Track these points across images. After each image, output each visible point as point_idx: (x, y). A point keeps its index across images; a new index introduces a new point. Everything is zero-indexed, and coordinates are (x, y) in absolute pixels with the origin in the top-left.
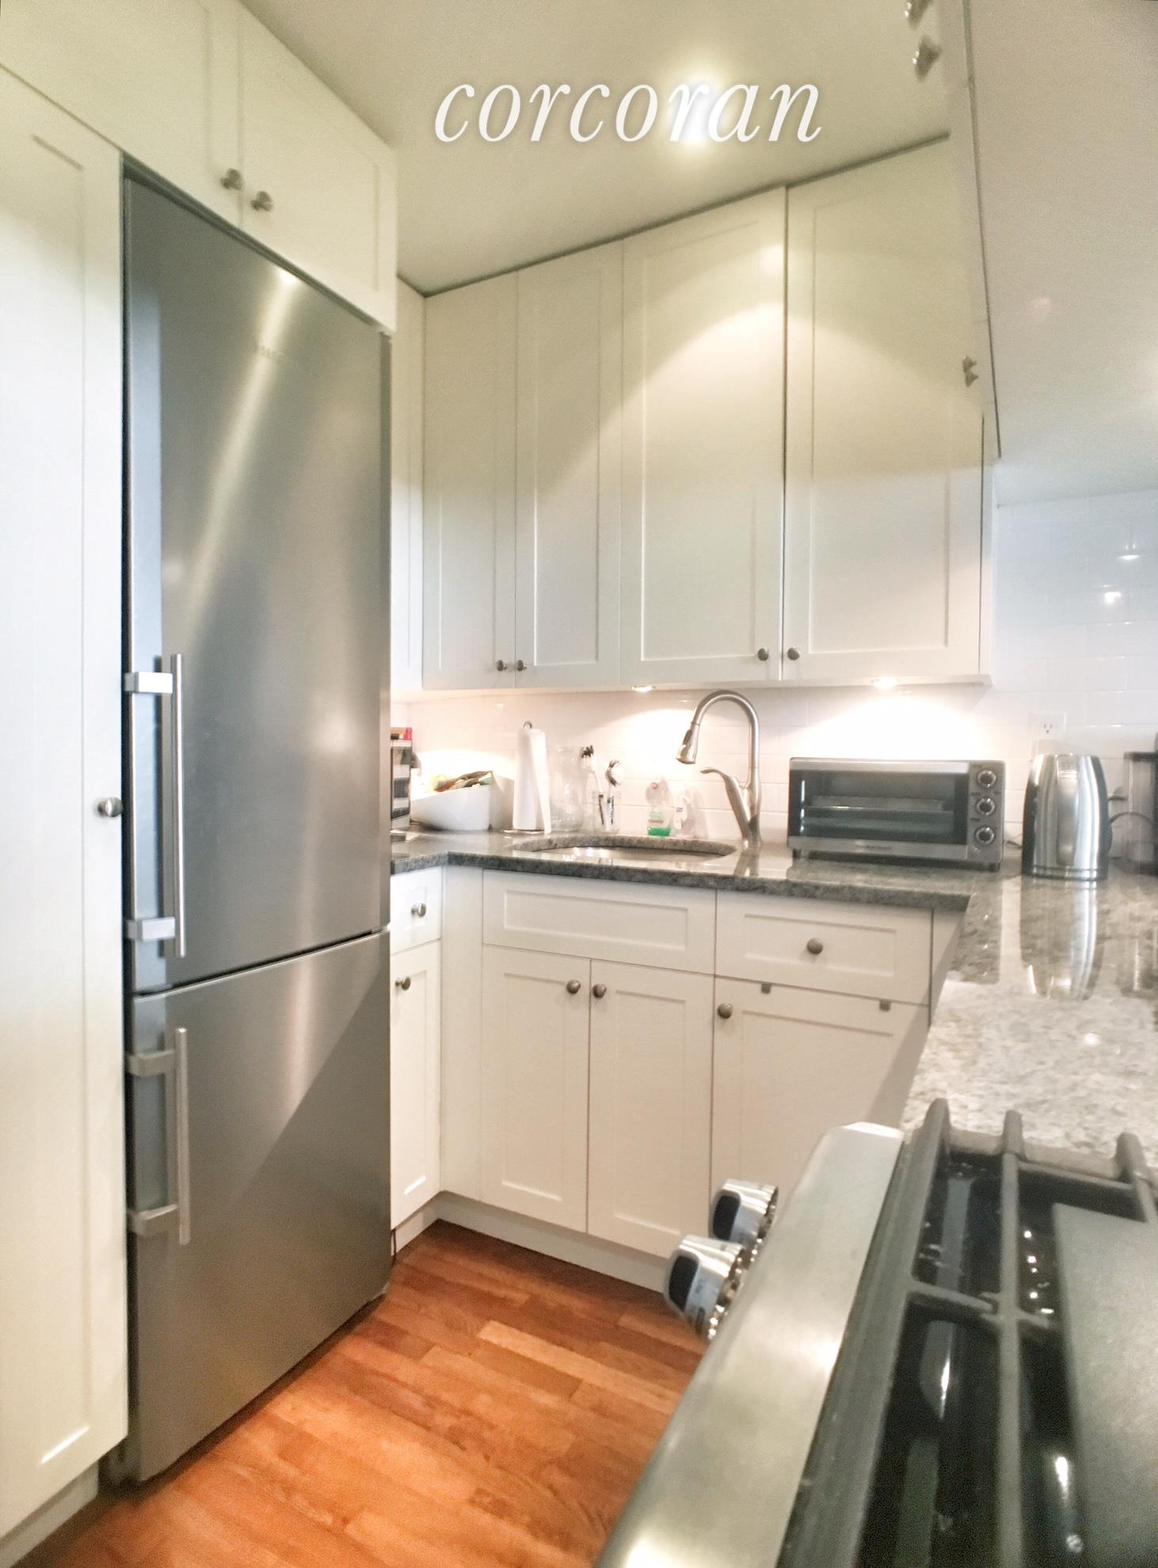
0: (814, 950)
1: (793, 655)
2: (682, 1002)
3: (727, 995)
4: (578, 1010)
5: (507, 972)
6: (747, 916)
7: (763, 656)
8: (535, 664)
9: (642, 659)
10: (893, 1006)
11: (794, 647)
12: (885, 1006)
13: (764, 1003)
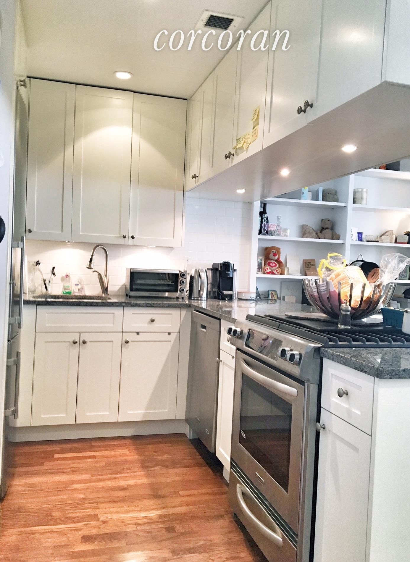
0: (153, 321)
1: (133, 237)
2: (112, 341)
3: (126, 337)
4: (75, 350)
5: (46, 340)
6: (133, 314)
7: (124, 237)
8: (35, 231)
9: (80, 233)
10: (171, 333)
11: (133, 235)
12: (169, 334)
13: (138, 338)
